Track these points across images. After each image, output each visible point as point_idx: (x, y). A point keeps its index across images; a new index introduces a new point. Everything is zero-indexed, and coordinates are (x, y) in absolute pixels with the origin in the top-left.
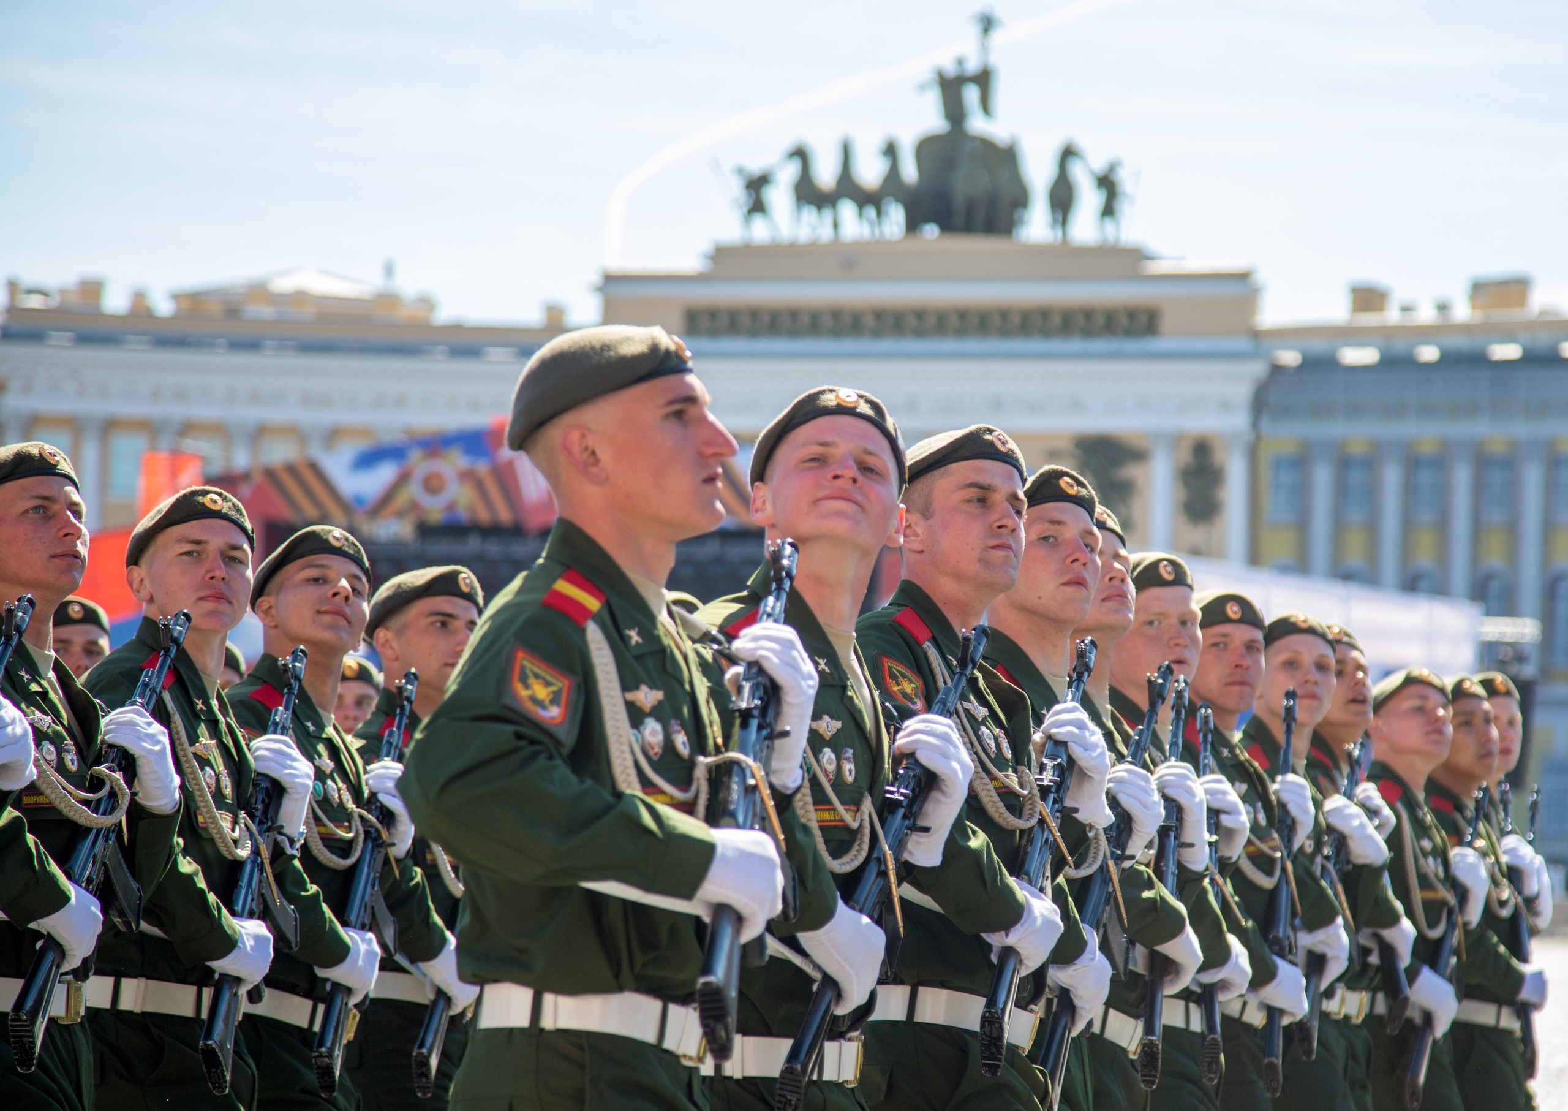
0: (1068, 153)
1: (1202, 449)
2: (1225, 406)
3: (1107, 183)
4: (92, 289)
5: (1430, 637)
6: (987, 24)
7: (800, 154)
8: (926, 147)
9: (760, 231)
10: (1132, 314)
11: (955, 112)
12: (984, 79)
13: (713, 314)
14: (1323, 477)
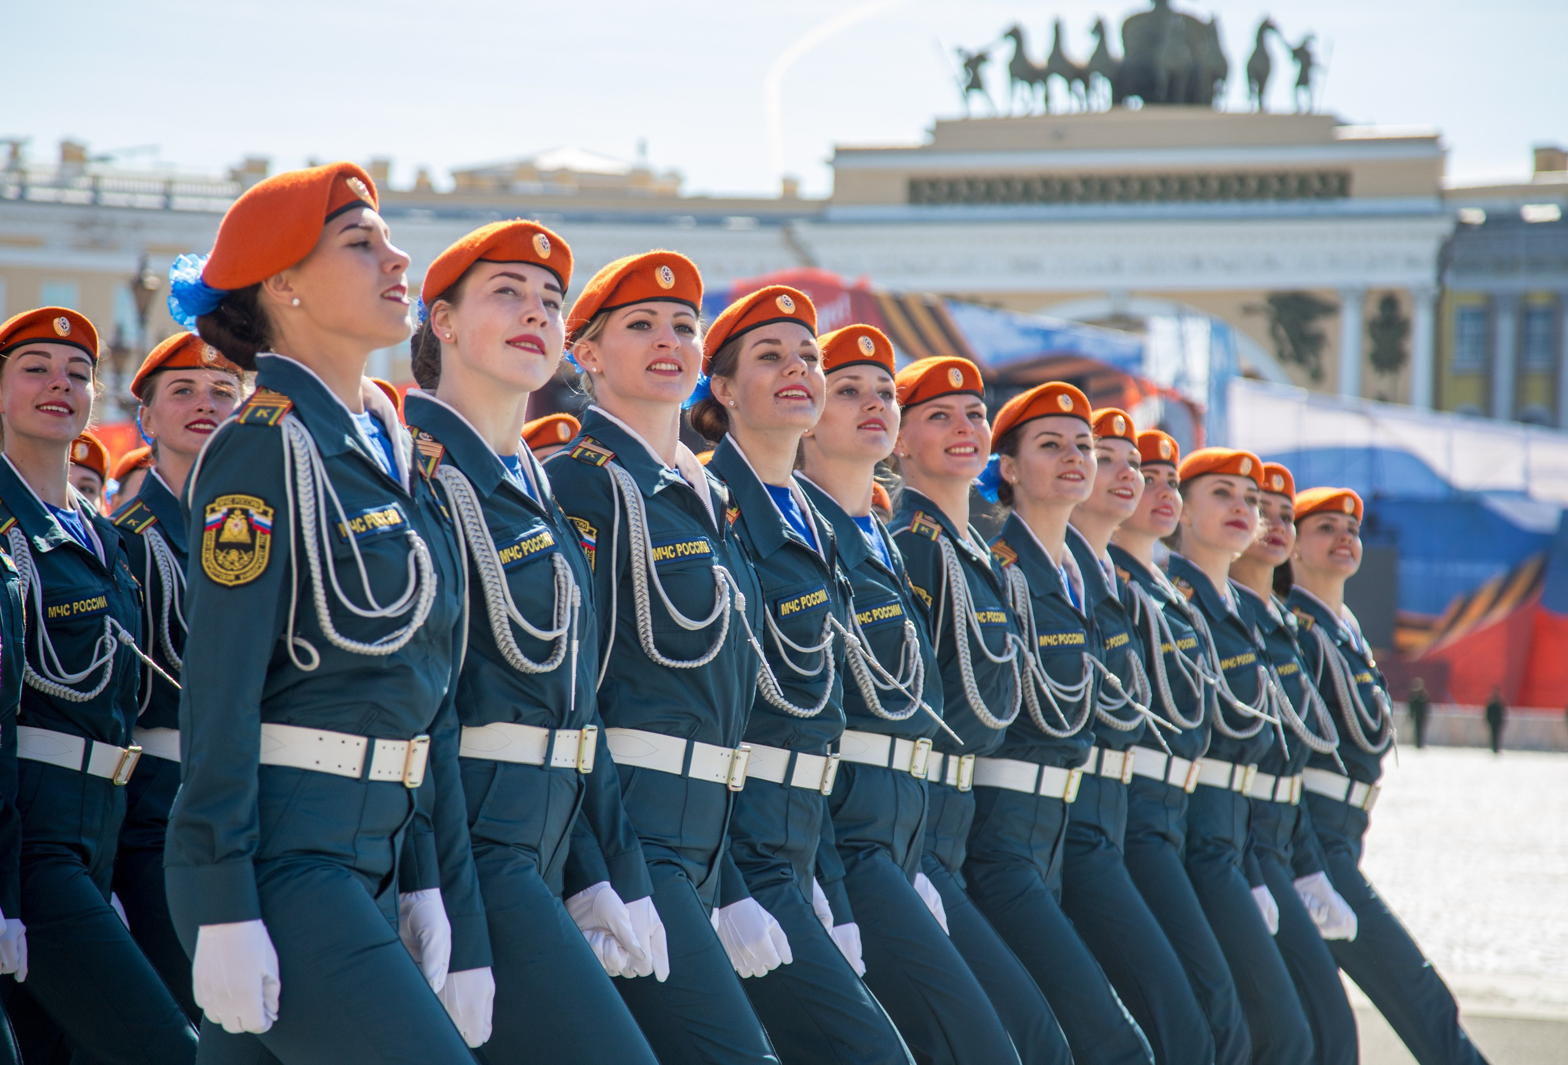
0: (1266, 27)
1: (1389, 303)
2: (1412, 262)
3: (1302, 55)
4: (381, 168)
7: (1015, 34)
8: (1134, 24)
10: (1324, 177)
13: (934, 183)
14: (1506, 328)
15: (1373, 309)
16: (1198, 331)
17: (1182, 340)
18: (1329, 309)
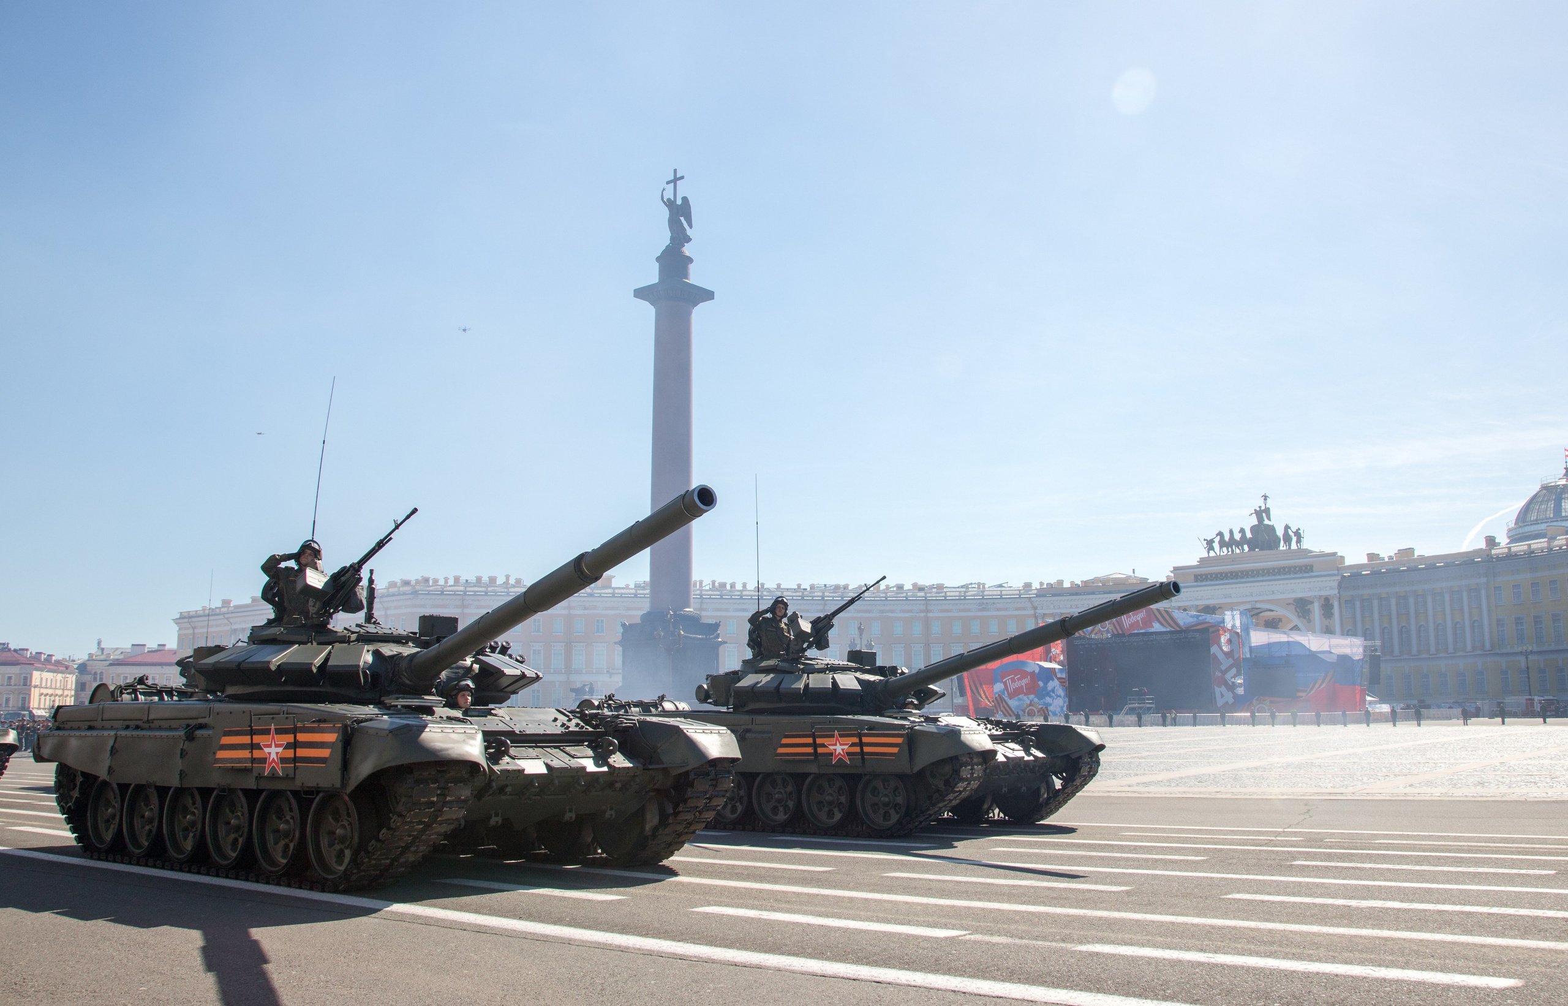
0: (1287, 527)
1: (1327, 599)
2: (1331, 588)
3: (1297, 534)
4: (1060, 582)
5: (1351, 646)
6: (1265, 497)
7: (1220, 534)
8: (1253, 529)
9: (1212, 554)
10: (1306, 566)
11: (1260, 520)
12: (1267, 511)
13: (1201, 575)
14: (1358, 604)
15: (1322, 602)
16: (1237, 614)
17: (1233, 616)
18: (1312, 603)
